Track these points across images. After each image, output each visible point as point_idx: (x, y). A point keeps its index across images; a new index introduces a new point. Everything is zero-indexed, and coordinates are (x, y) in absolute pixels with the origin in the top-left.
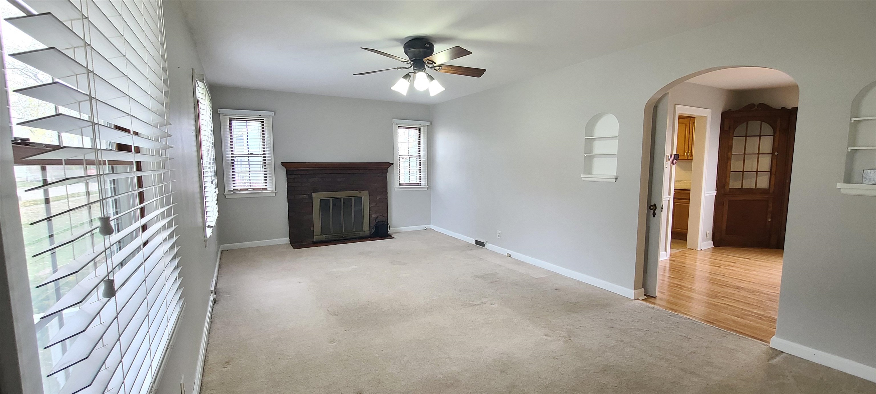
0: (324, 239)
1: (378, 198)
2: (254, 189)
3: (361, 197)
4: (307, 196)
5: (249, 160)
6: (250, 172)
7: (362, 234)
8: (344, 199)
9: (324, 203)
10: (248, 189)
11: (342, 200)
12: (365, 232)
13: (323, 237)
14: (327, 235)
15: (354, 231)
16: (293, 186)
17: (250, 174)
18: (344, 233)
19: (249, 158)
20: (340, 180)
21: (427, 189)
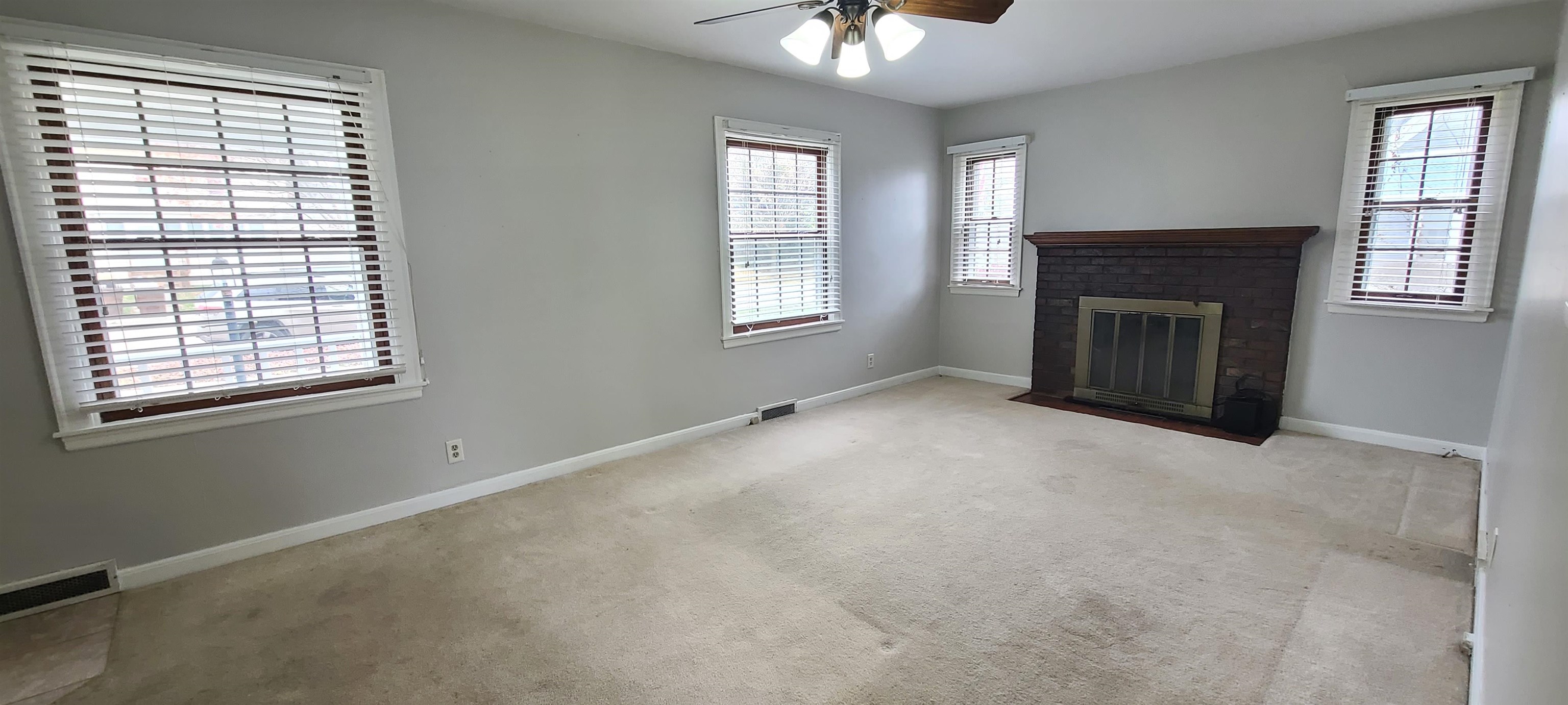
0: (1093, 398)
1: (1253, 327)
2: (991, 281)
3: (1199, 317)
4: (1070, 302)
5: (989, 229)
6: (988, 250)
7: (1189, 410)
8: (1151, 318)
9: (1102, 320)
10: (981, 281)
11: (1145, 318)
12: (1198, 407)
13: (1091, 394)
14: (1100, 392)
15: (1168, 397)
16: (1046, 279)
17: (988, 255)
18: (1141, 396)
19: (989, 227)
20: (1148, 273)
21: (1485, 320)
